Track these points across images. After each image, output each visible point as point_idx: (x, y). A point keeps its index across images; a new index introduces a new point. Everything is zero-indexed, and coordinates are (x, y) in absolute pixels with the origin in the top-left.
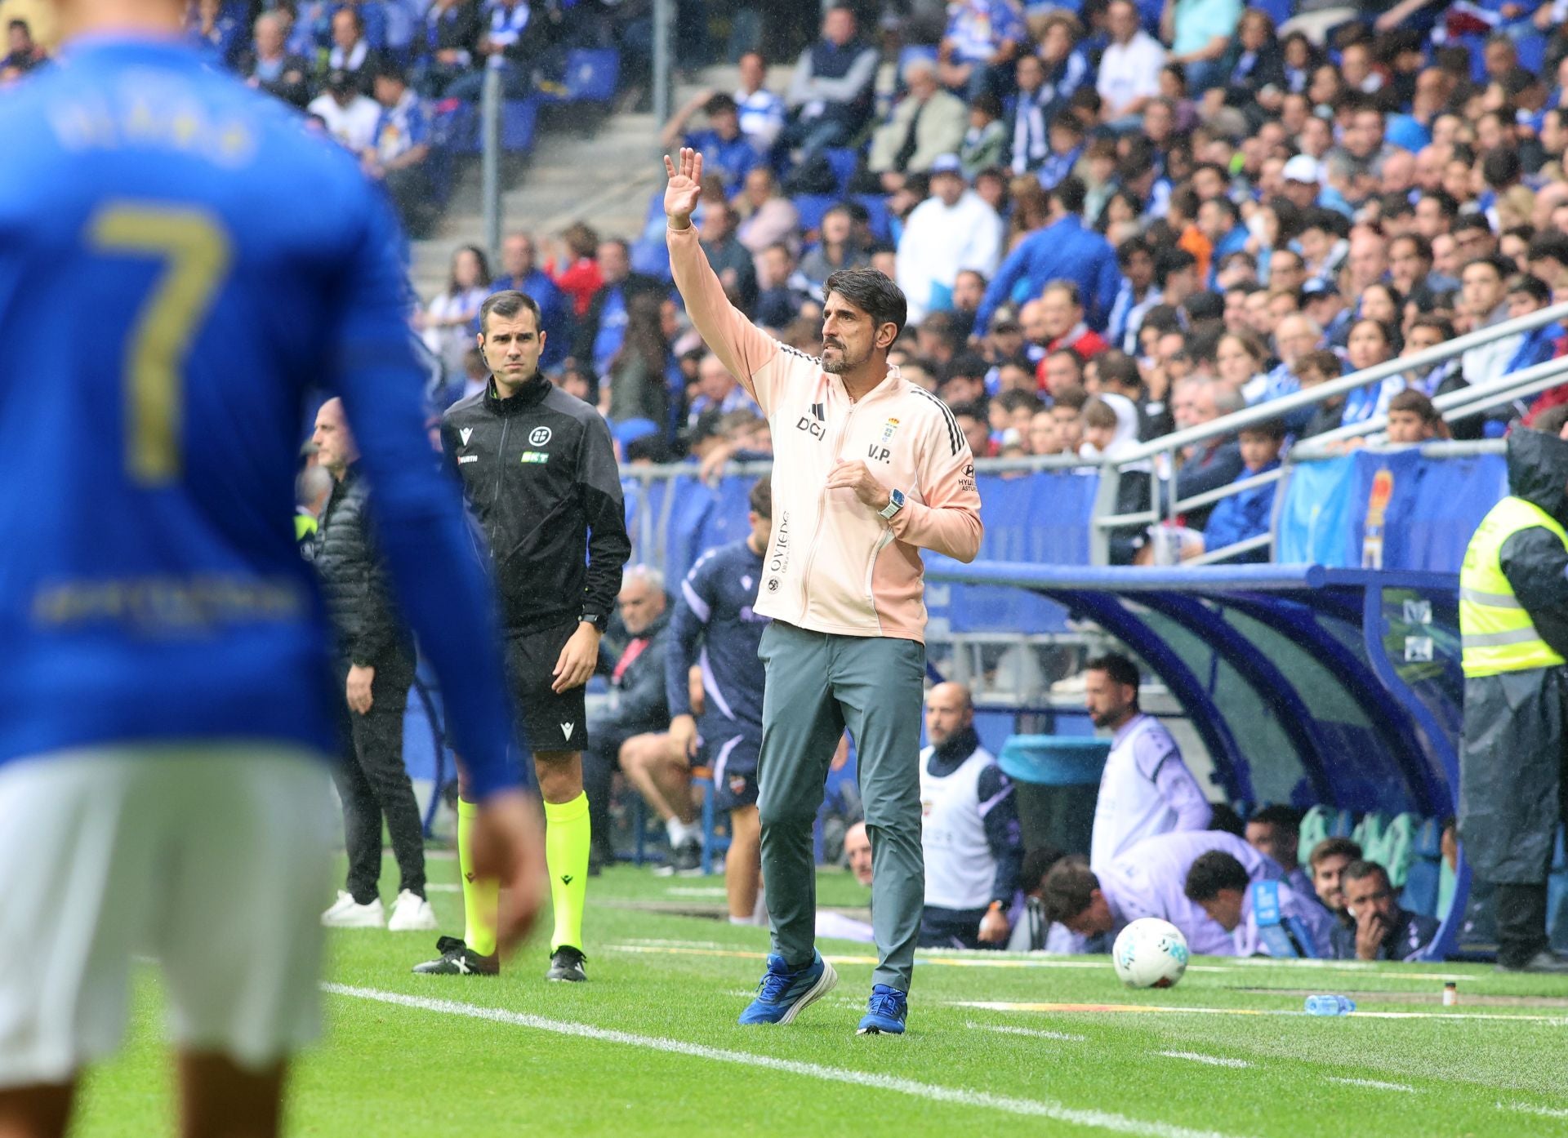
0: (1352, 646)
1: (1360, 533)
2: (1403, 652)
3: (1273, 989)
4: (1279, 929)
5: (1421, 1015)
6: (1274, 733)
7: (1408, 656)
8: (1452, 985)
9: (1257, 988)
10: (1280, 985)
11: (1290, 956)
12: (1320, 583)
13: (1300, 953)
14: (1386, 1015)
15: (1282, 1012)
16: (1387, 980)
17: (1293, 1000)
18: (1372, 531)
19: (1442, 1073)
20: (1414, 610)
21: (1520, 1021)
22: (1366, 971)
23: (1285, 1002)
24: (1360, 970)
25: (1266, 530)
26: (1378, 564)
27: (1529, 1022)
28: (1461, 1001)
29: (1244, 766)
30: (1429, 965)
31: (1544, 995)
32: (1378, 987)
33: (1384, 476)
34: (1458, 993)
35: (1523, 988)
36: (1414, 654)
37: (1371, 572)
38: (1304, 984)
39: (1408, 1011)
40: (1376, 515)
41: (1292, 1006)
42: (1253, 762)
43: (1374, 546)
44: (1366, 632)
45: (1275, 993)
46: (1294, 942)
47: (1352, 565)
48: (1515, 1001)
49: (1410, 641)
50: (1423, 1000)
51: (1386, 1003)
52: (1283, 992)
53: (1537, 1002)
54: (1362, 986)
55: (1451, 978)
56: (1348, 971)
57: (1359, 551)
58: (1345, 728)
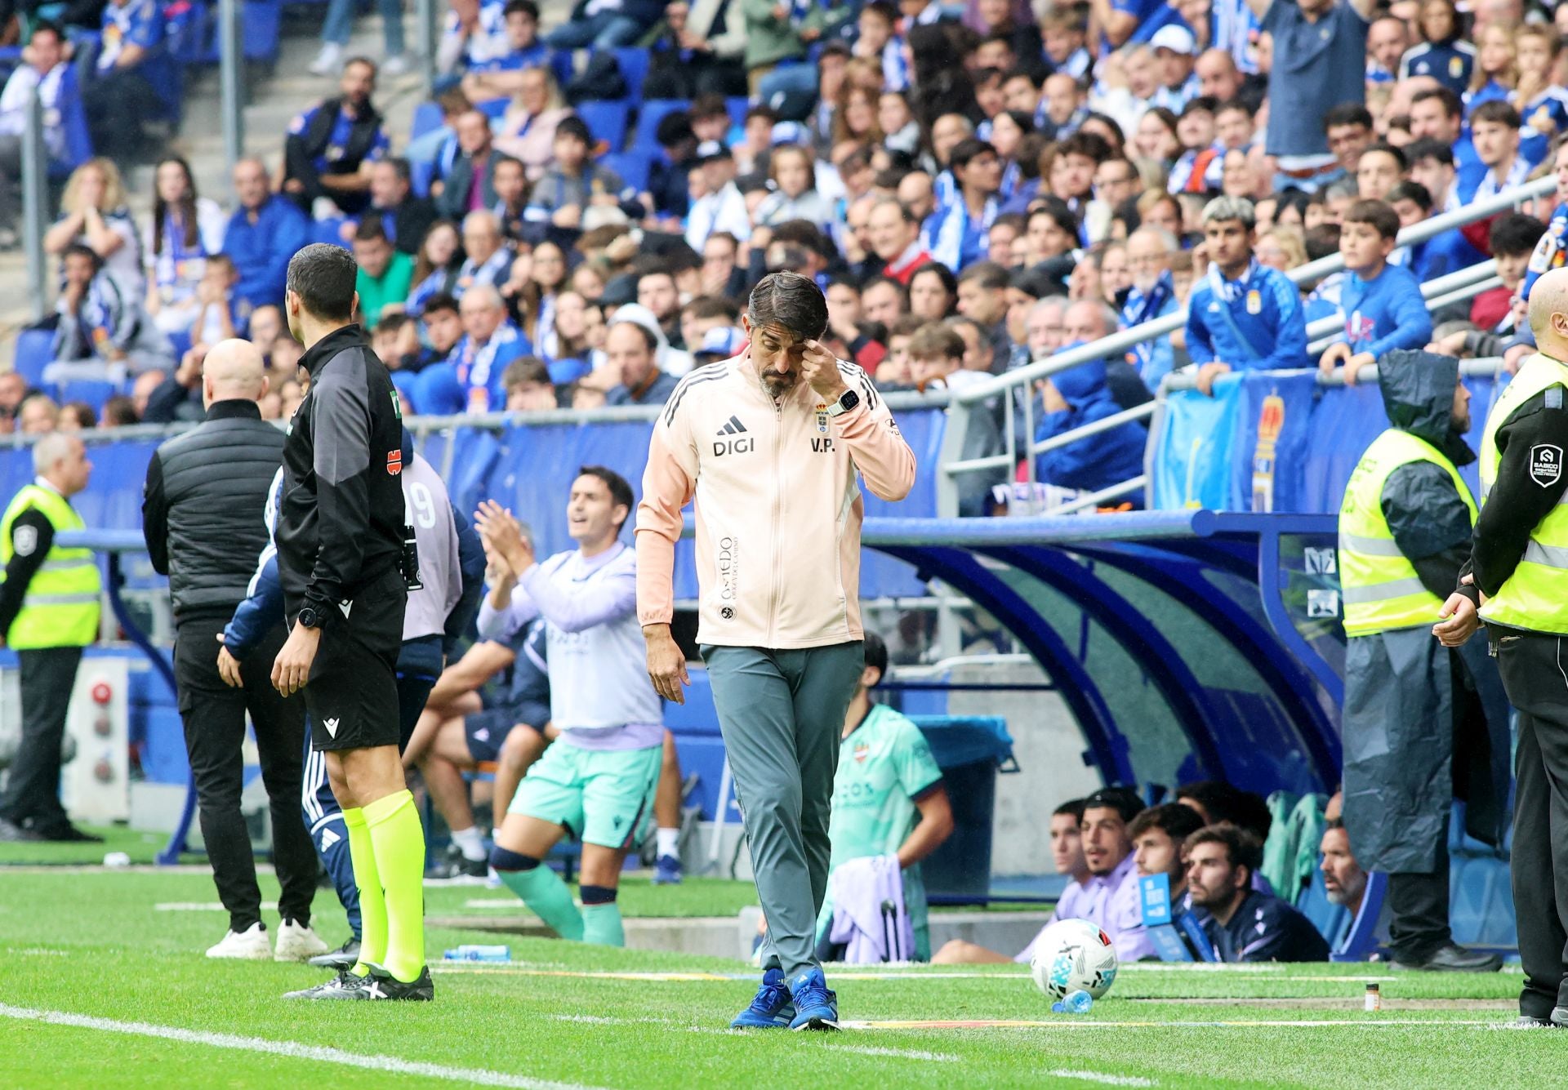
0: (1242, 602)
1: (1250, 469)
2: (1305, 609)
3: (1168, 998)
4: (1171, 928)
5: (1342, 1023)
6: (1154, 702)
7: (1311, 613)
8: (1374, 987)
9: (1149, 998)
10: (1176, 992)
11: (1184, 960)
12: (1208, 531)
13: (1195, 956)
14: (1302, 1024)
15: (1182, 1023)
16: (1298, 983)
17: (1193, 1010)
18: (1262, 466)
20: (1317, 560)
21: (1455, 1027)
22: (1272, 974)
23: (1184, 1012)
24: (1265, 973)
25: (1139, 472)
26: (1269, 507)
27: (1465, 1027)
28: (1383, 1007)
29: (1122, 743)
30: (1345, 966)
31: (1477, 997)
32: (1288, 992)
33: (1273, 402)
34: (1380, 995)
35: (1453, 990)
36: (1317, 610)
37: (1264, 515)
38: (1204, 992)
39: (1326, 1019)
40: (1266, 451)
41: (1192, 1016)
42: (1134, 738)
43: (1263, 483)
44: (1261, 587)
45: (1171, 1002)
46: (1188, 943)
47: (1238, 508)
48: (1447, 1005)
49: (1313, 594)
50: (1340, 1006)
51: (1299, 1011)
52: (1181, 1001)
53: (1472, 1005)
54: (1270, 992)
55: (1372, 980)
56: (1252, 975)
57: (1247, 492)
58: (1237, 695)
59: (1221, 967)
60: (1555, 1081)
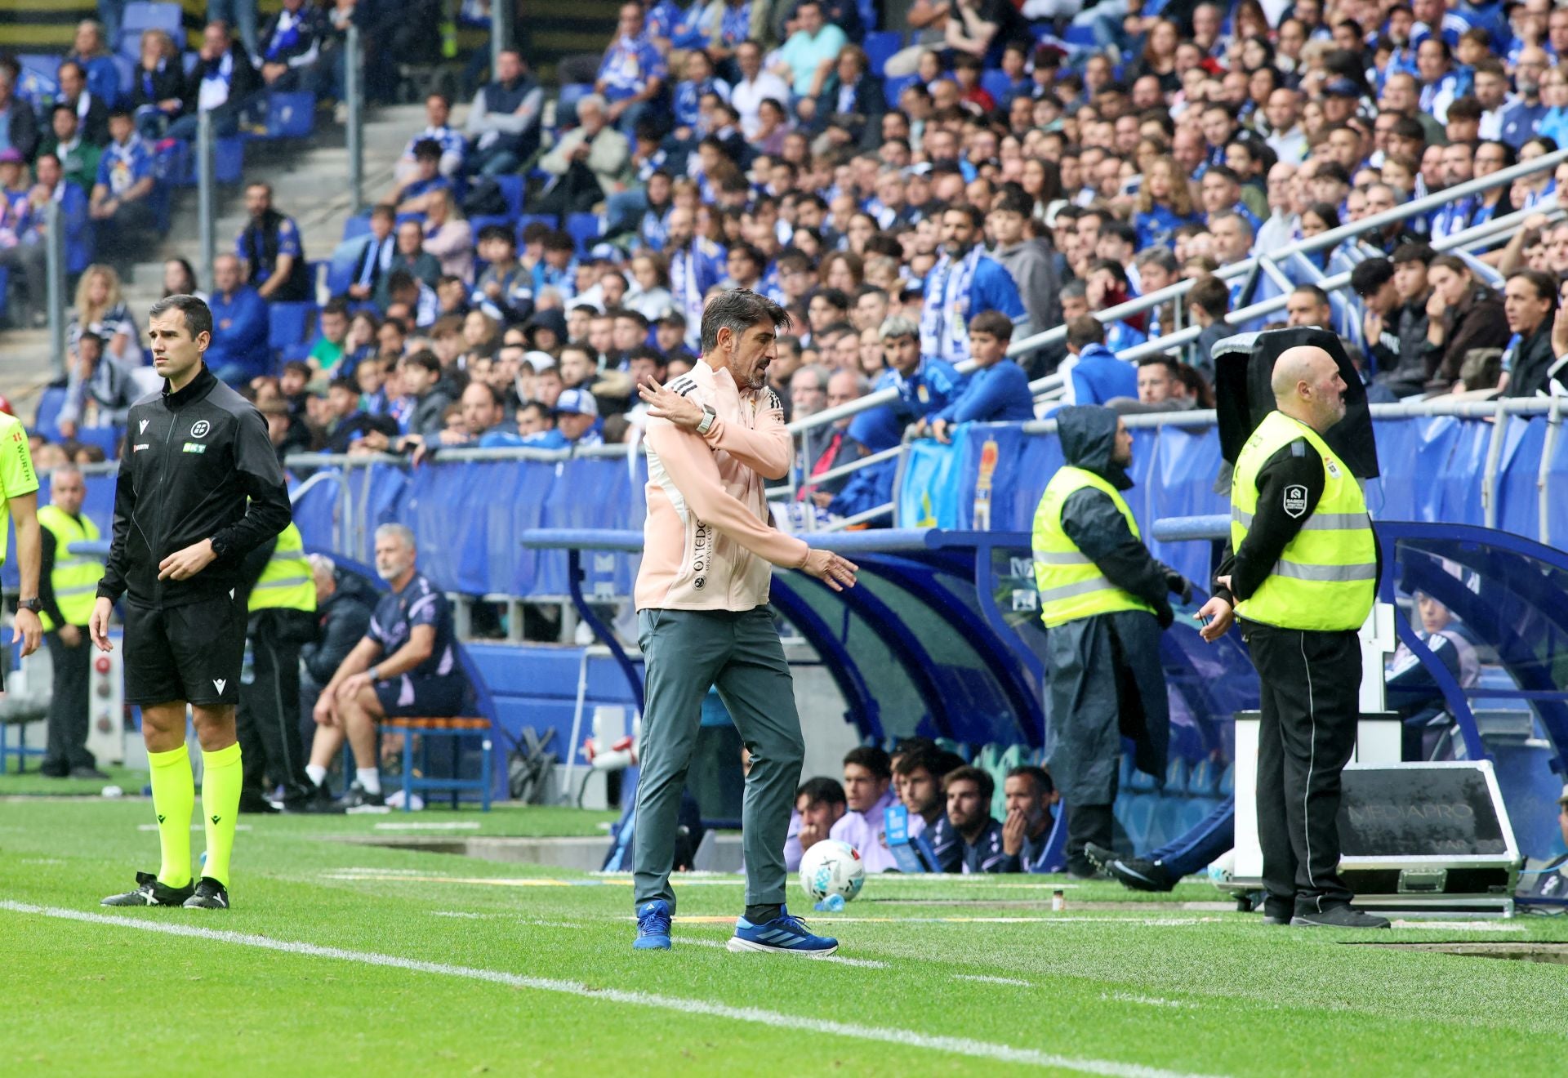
0: (965, 599)
1: (972, 497)
2: (1011, 604)
3: (903, 900)
4: (908, 848)
5: (1034, 920)
6: (899, 674)
7: (1015, 607)
8: (1059, 893)
9: (889, 900)
10: (910, 896)
11: (918, 871)
12: (936, 545)
13: (926, 867)
14: (1003, 920)
15: (913, 919)
16: (1003, 889)
17: (922, 909)
18: (981, 494)
19: (1053, 969)
20: (1020, 566)
21: (1120, 923)
22: (984, 882)
23: (915, 910)
24: (979, 882)
25: (889, 499)
26: (986, 527)
27: (1127, 923)
28: (1068, 908)
29: (874, 704)
30: (1040, 876)
32: (995, 896)
33: (990, 446)
34: (1065, 899)
36: (1020, 605)
37: (981, 533)
38: (931, 895)
39: (1023, 917)
40: (984, 483)
41: (921, 914)
42: (884, 702)
43: (983, 507)
44: (978, 587)
45: (906, 903)
46: (922, 859)
47: (964, 528)
48: (1116, 906)
49: (1017, 593)
50: (1035, 907)
51: (1003, 909)
52: (913, 903)
54: (981, 896)
55: (1059, 887)
56: (969, 882)
57: (970, 514)
58: (961, 670)
59: (946, 877)
60: (1192, 965)
